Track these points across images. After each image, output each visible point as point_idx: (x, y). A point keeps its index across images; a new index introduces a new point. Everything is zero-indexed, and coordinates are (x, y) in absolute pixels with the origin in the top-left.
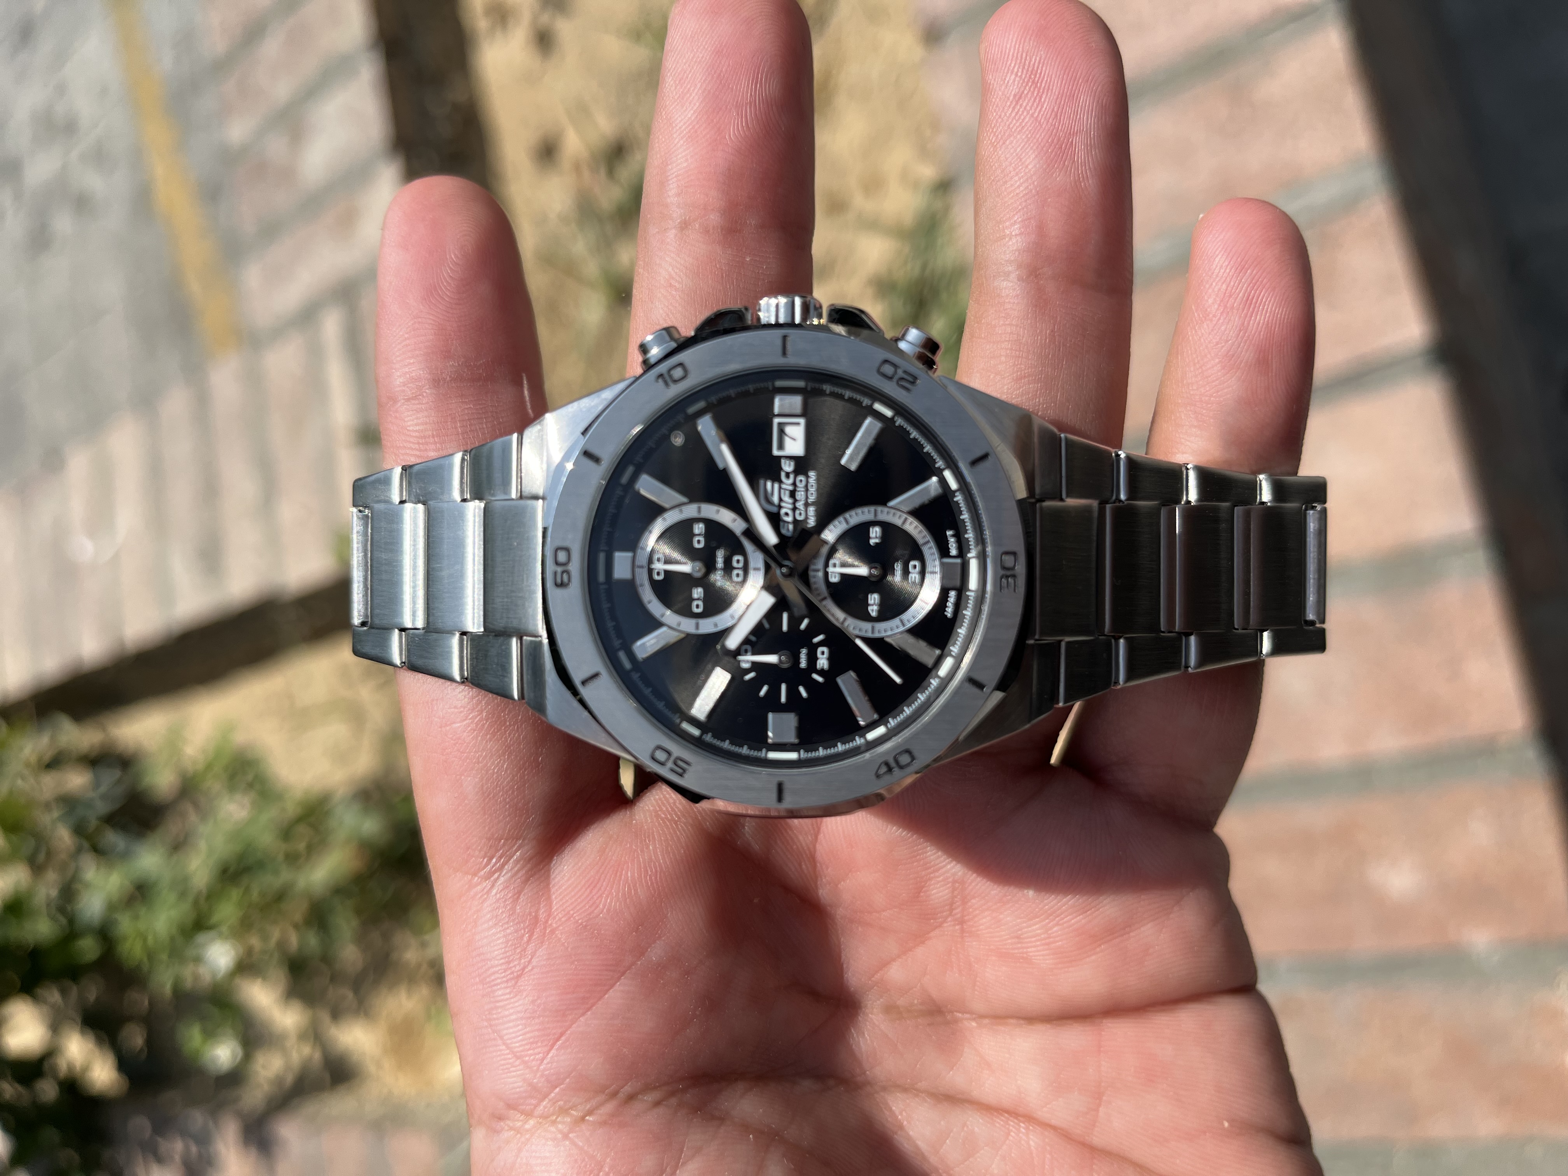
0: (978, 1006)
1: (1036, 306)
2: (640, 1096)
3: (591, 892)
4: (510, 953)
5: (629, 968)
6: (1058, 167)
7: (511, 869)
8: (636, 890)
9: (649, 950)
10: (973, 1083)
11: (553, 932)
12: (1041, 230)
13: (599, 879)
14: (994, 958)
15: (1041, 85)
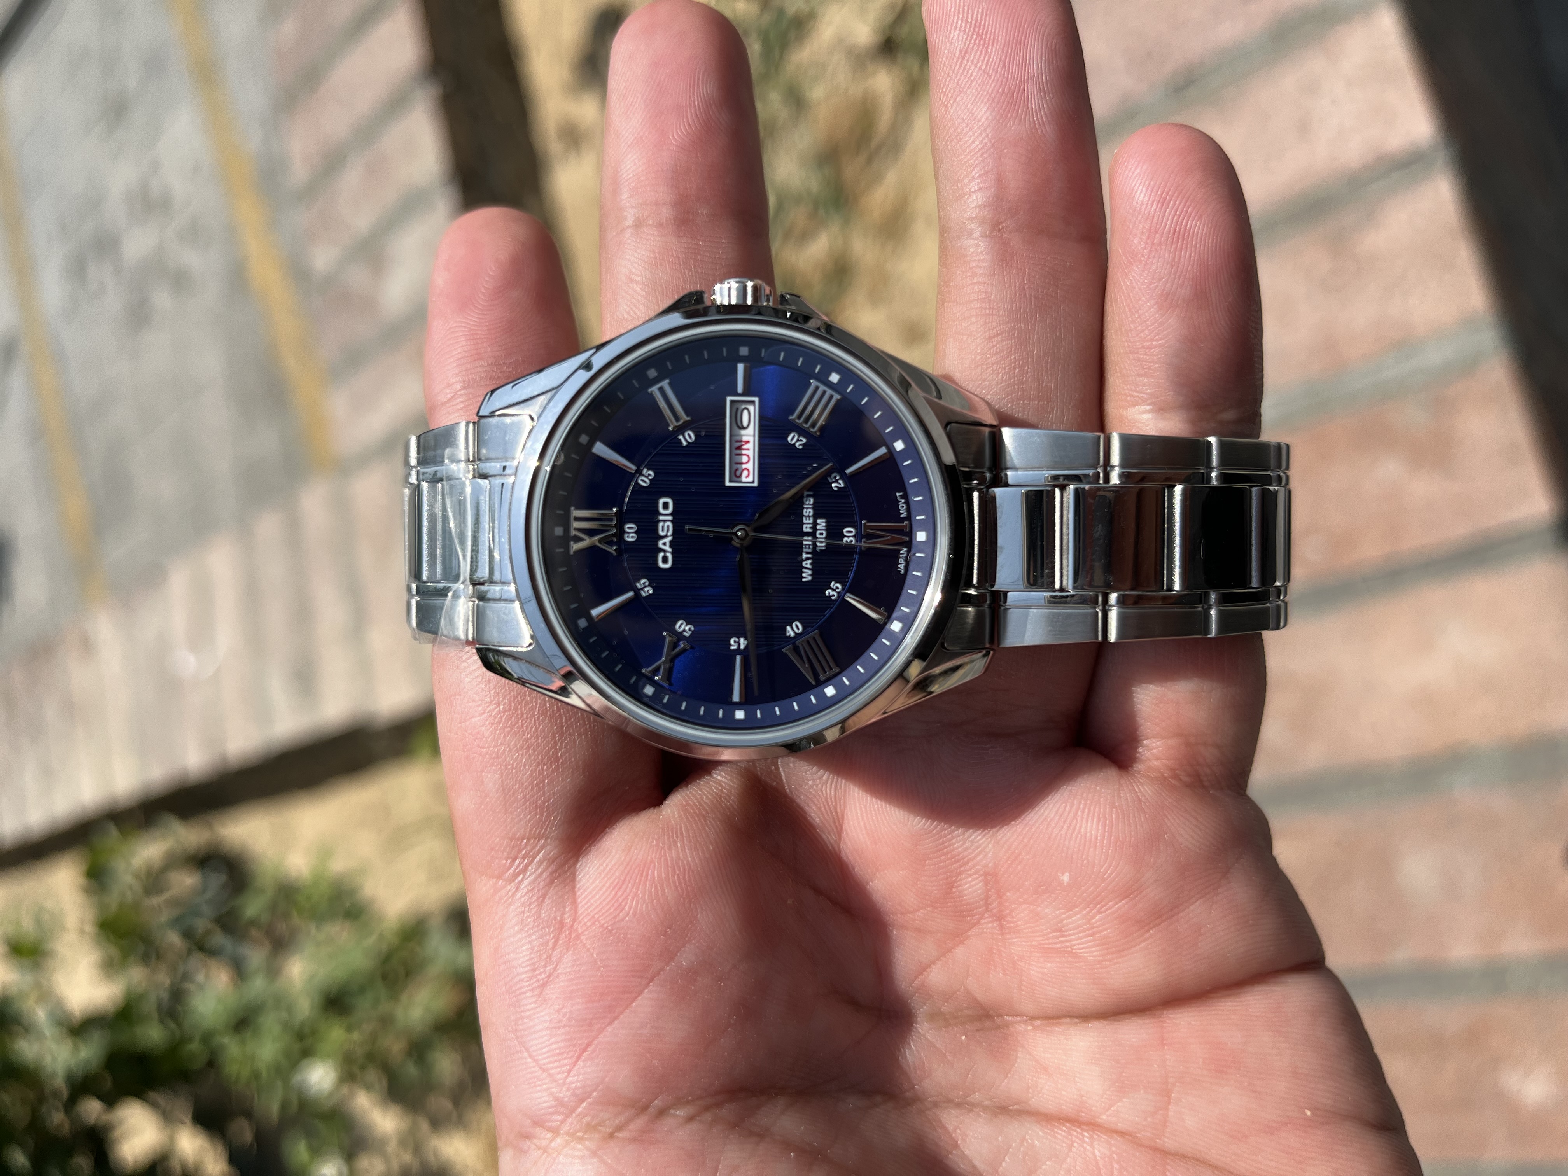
0: (1028, 1007)
1: (1002, 260)
2: (672, 1111)
3: (616, 894)
4: (536, 960)
5: (658, 974)
6: (1011, 116)
7: (535, 872)
8: (663, 891)
9: (679, 954)
10: (1030, 1090)
11: (578, 937)
12: (1000, 181)
13: (625, 880)
14: (1038, 955)
15: (986, 36)
